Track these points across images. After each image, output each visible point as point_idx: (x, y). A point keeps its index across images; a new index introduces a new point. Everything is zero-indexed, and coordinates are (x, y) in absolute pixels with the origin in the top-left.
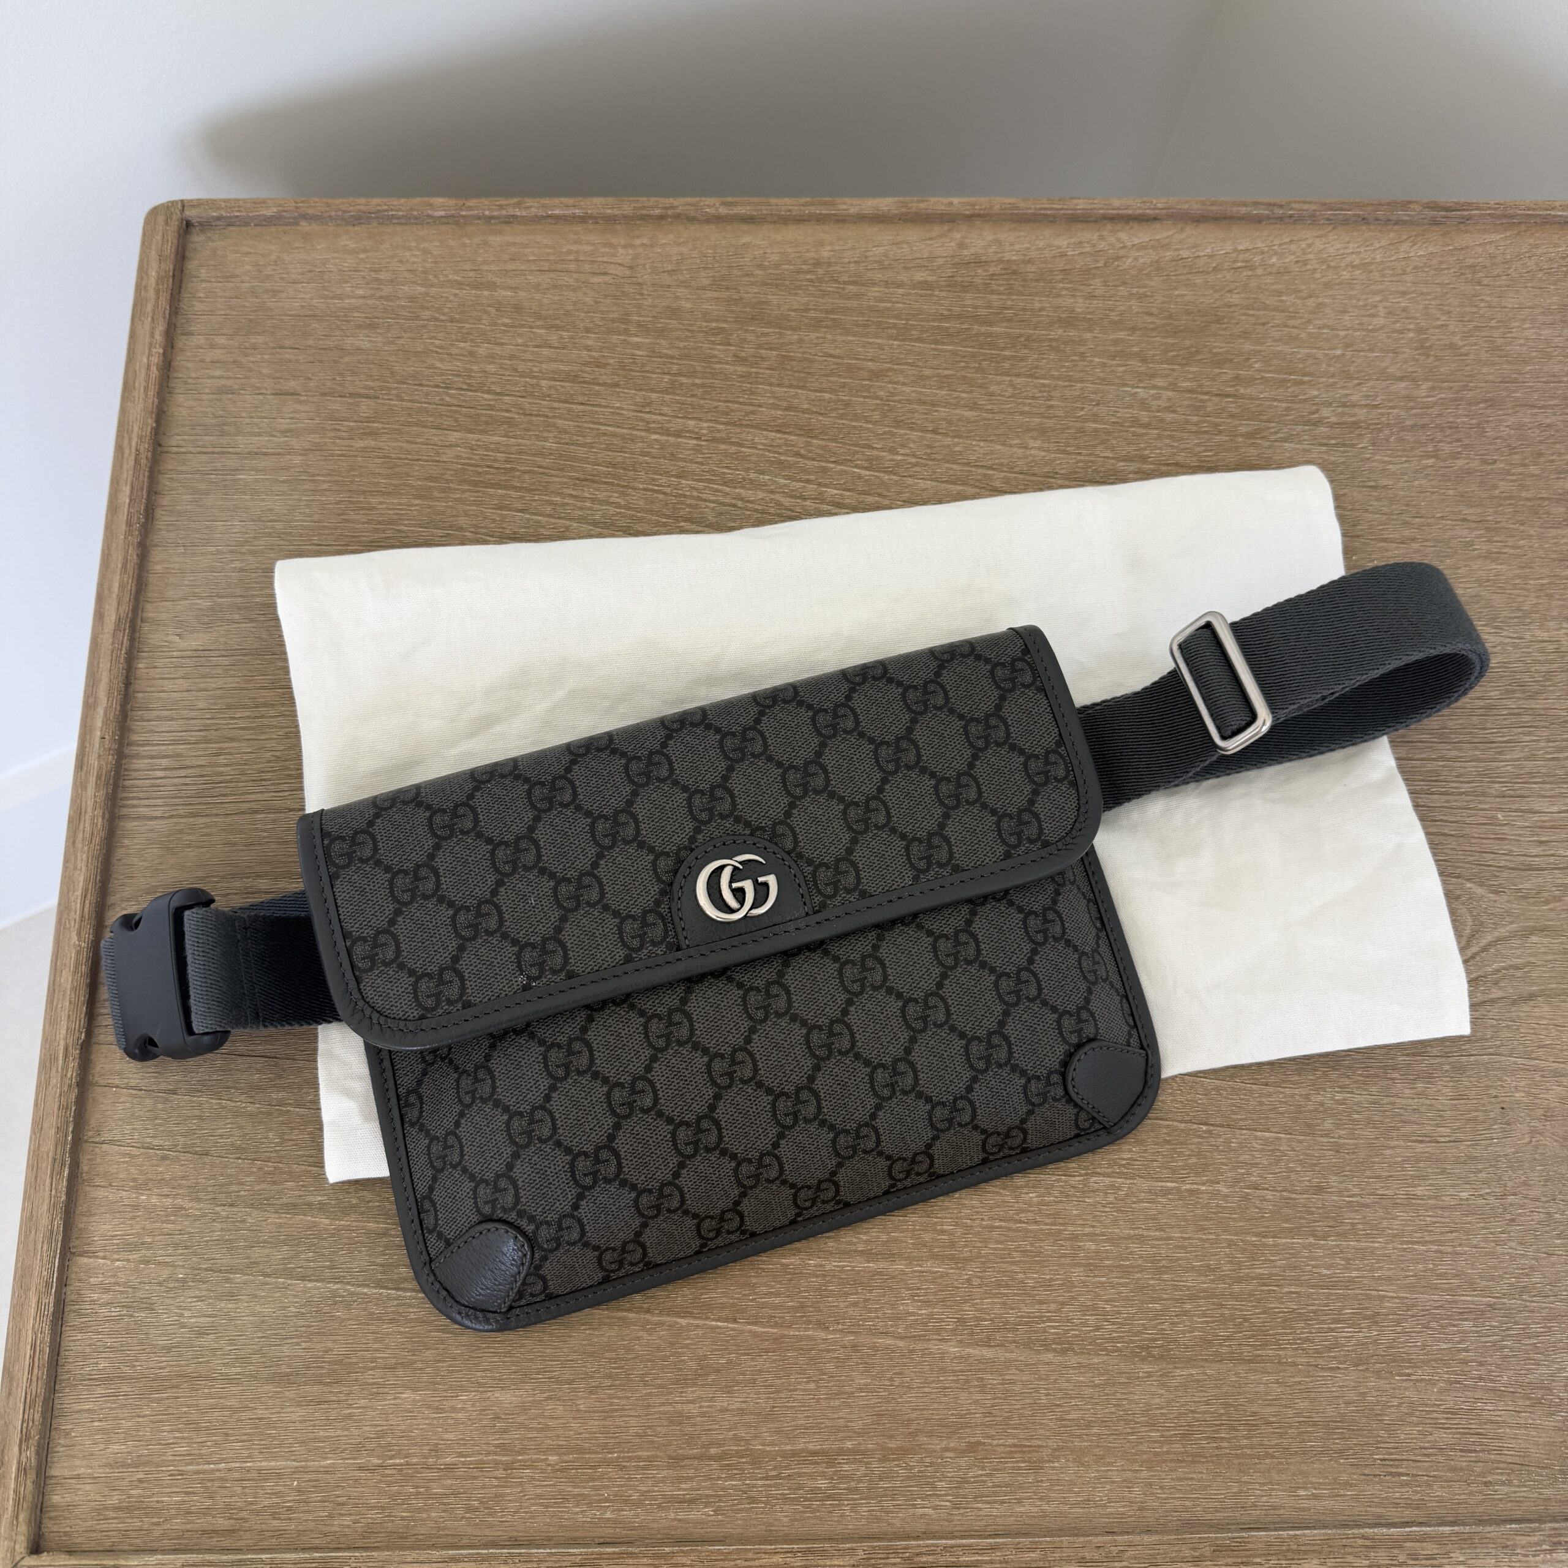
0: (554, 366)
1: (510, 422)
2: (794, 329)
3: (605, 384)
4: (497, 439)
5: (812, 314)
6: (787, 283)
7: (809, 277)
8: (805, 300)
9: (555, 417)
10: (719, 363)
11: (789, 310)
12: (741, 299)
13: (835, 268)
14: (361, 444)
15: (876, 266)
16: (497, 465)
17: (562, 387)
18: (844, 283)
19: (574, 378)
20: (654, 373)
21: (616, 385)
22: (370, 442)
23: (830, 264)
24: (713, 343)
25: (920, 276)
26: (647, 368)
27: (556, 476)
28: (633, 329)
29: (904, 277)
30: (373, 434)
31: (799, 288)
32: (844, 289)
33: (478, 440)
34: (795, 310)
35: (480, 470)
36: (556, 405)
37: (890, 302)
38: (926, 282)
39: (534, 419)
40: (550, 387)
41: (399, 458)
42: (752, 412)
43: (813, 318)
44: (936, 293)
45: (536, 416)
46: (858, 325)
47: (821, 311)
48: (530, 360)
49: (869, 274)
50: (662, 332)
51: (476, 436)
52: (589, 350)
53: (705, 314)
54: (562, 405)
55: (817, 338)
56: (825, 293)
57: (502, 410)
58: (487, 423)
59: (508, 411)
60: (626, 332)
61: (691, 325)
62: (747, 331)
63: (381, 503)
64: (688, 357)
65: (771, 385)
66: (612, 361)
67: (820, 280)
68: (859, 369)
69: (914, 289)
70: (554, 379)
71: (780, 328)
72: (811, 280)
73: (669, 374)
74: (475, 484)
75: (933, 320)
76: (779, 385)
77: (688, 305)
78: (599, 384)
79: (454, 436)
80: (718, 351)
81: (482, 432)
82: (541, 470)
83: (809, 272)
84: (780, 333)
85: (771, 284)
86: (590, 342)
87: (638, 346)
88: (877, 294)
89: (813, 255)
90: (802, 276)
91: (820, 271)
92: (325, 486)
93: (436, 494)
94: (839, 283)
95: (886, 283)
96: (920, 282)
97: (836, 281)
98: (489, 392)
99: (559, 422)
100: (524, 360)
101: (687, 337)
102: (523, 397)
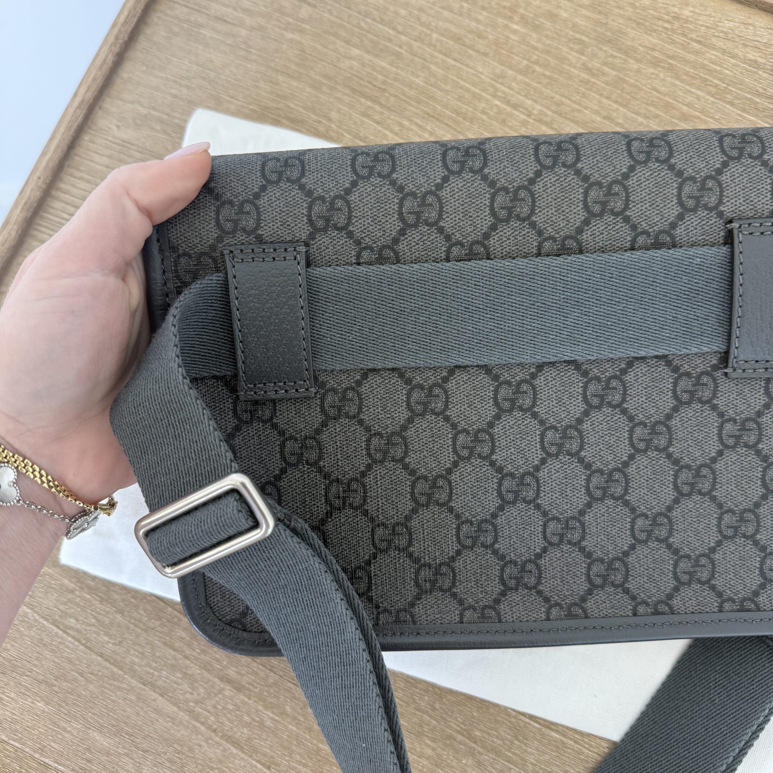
0: (447, 25)
1: (398, 56)
2: (638, 61)
3: (478, 51)
4: (384, 64)
5: (656, 54)
6: (647, 24)
7: (666, 25)
8: (655, 41)
9: (431, 63)
10: (569, 65)
11: (640, 45)
12: (606, 24)
13: (689, 26)
14: (289, 35)
15: (722, 35)
16: (375, 83)
17: (447, 43)
18: (691, 39)
19: (457, 39)
20: (517, 55)
21: (486, 55)
22: (296, 36)
23: (686, 21)
24: (571, 49)
25: (752, 55)
26: (514, 51)
27: (413, 106)
28: (516, 19)
29: (740, 51)
30: (302, 31)
31: (655, 31)
32: (689, 44)
33: (370, 61)
34: (644, 46)
35: (362, 82)
36: (436, 54)
37: (720, 66)
38: (755, 61)
39: (416, 59)
40: (438, 40)
41: (311, 55)
42: (578, 111)
43: (655, 57)
44: (760, 72)
45: (419, 57)
46: (687, 75)
47: (664, 54)
48: (433, 17)
49: (714, 40)
50: (537, 28)
51: (371, 58)
52: (478, 23)
53: (575, 27)
54: (441, 56)
55: (652, 73)
56: (673, 42)
57: (396, 45)
58: (382, 50)
59: (400, 47)
60: (510, 19)
61: (561, 30)
62: (601, 49)
63: (285, 82)
64: (548, 52)
65: (601, 95)
66: (490, 37)
67: (673, 31)
68: (674, 108)
69: (744, 63)
70: (443, 35)
71: (627, 56)
72: (666, 29)
73: (528, 60)
74: (354, 91)
75: (749, 93)
76: (608, 98)
77: (564, 15)
78: (474, 50)
79: (356, 52)
80: (573, 56)
81: (376, 56)
82: (404, 98)
83: (668, 21)
84: (625, 60)
85: (634, 21)
86: (481, 18)
87: (515, 32)
88: (713, 57)
89: (676, 10)
90: (660, 23)
91: (677, 24)
92: (254, 57)
93: (324, 89)
94: (688, 39)
95: (724, 52)
96: (750, 60)
97: (685, 36)
98: (394, 29)
99: (433, 67)
100: (428, 15)
101: (553, 38)
102: (415, 40)
